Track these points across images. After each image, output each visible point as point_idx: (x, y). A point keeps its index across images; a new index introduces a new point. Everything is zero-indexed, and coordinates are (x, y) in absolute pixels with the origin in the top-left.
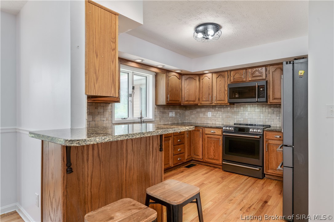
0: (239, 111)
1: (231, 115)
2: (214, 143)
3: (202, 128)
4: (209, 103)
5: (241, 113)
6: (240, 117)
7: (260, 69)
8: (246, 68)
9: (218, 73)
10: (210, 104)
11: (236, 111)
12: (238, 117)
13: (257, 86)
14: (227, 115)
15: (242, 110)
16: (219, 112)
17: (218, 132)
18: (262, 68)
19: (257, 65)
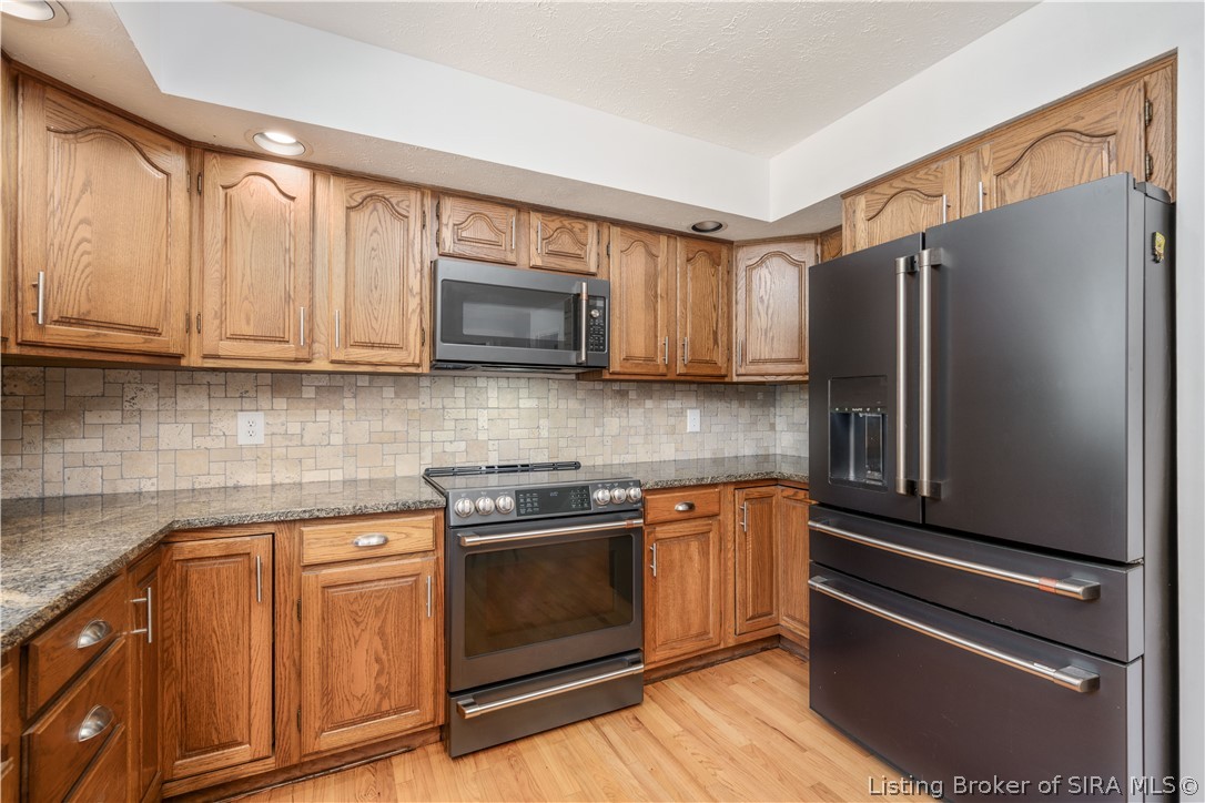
0: (444, 408)
1: (400, 428)
2: (378, 611)
3: (271, 529)
4: (292, 355)
5: (454, 414)
6: (451, 435)
7: (577, 226)
8: (517, 202)
9: (362, 184)
10: (297, 361)
11: (427, 405)
12: (439, 436)
13: (584, 297)
14: (377, 426)
15: (461, 403)
16: (323, 415)
17: (408, 536)
18: (586, 227)
19: (566, 208)
